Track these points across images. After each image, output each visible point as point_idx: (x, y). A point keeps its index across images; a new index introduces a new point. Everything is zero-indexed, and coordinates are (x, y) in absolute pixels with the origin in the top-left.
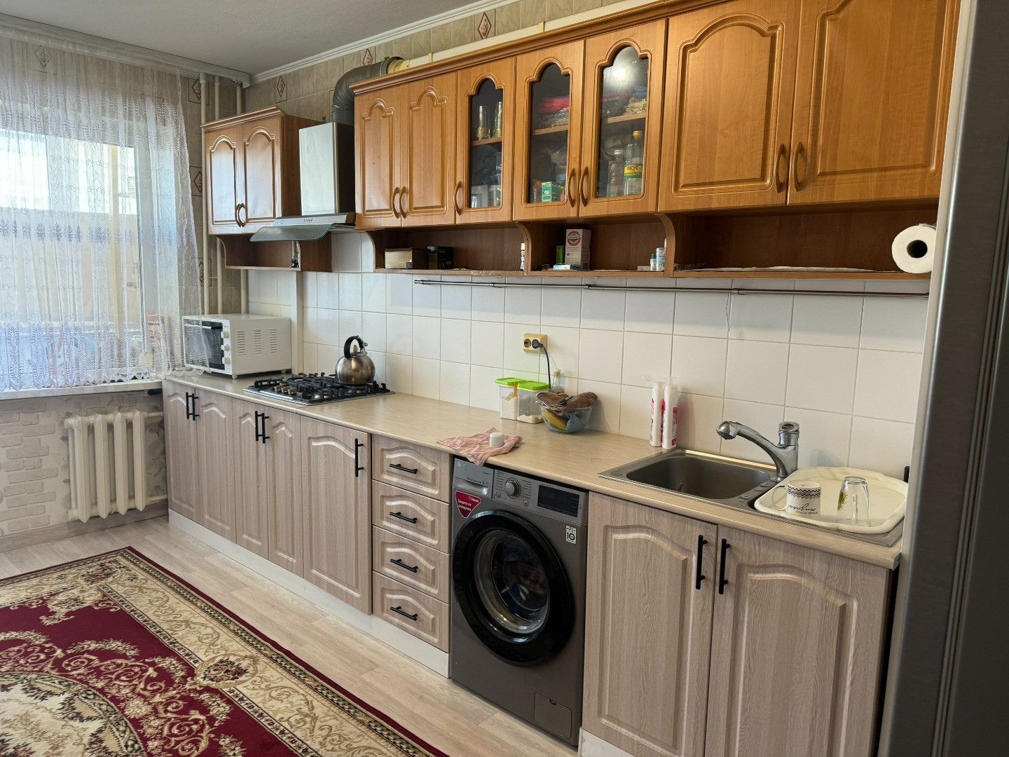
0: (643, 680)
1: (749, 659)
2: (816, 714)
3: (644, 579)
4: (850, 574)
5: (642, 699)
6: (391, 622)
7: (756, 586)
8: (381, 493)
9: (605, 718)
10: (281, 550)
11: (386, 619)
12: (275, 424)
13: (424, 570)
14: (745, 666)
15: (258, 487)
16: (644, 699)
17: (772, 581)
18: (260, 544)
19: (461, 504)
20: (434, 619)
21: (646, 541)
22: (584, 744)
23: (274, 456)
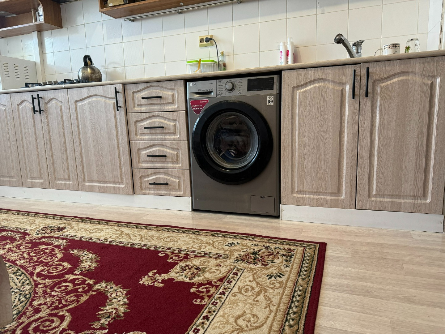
0: (319, 164)
1: (381, 129)
2: (419, 144)
3: (318, 109)
4: (436, 64)
5: (318, 174)
6: (149, 194)
7: (383, 90)
8: (135, 119)
9: (295, 194)
10: (59, 179)
11: (145, 194)
12: (47, 101)
13: (170, 156)
14: (379, 134)
15: (37, 146)
16: (319, 174)
17: (393, 83)
18: (42, 181)
19: (195, 107)
20: (179, 182)
21: (319, 87)
22: (283, 212)
23: (48, 122)
